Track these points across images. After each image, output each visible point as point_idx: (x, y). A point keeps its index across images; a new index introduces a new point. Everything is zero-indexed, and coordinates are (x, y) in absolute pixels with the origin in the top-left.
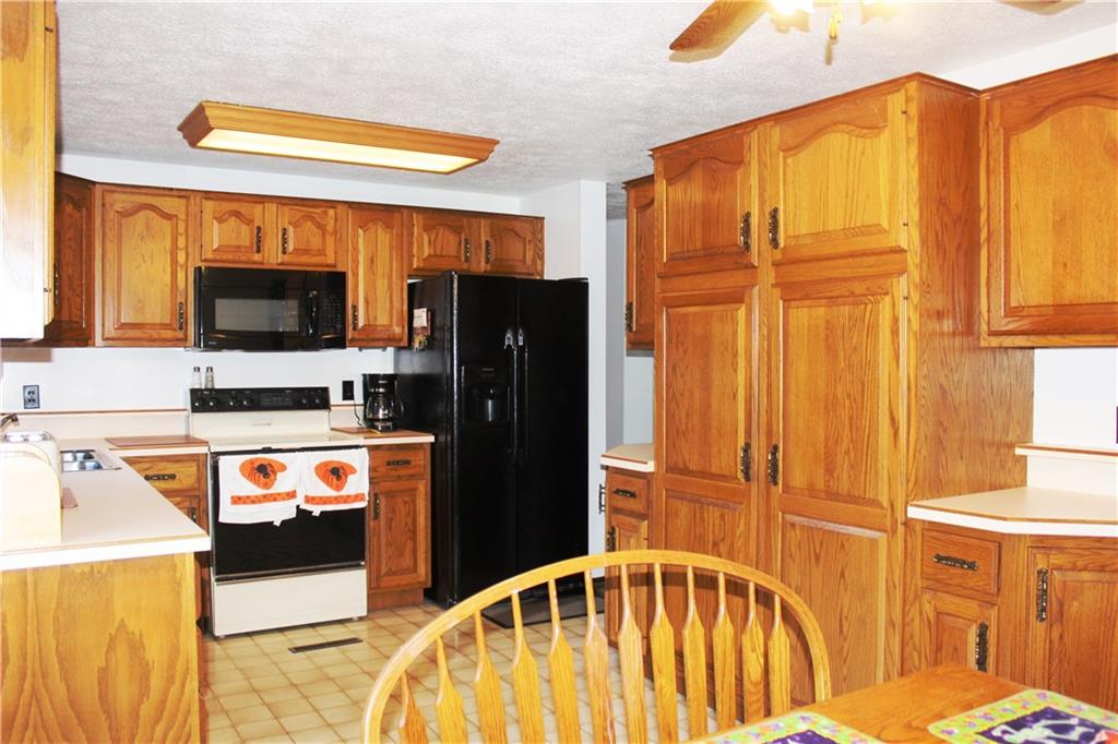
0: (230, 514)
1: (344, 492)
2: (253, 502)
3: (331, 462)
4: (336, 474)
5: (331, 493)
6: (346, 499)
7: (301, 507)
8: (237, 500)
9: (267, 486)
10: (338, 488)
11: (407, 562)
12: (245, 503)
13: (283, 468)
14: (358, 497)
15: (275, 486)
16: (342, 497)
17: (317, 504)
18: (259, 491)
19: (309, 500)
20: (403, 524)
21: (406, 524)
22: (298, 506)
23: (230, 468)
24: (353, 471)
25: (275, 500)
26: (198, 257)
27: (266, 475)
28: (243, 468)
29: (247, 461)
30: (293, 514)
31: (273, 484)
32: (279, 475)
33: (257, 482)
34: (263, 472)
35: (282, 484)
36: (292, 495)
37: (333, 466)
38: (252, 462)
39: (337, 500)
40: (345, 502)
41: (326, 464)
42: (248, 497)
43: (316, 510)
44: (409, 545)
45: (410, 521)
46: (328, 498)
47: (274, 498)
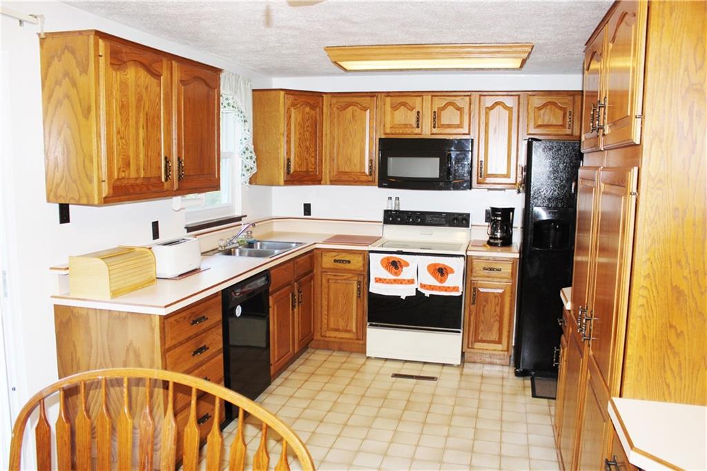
0: (375, 288)
1: (446, 284)
2: (388, 283)
3: (439, 264)
4: (441, 272)
6: (447, 289)
7: (419, 289)
8: (378, 280)
9: (396, 274)
10: (441, 281)
11: (495, 336)
12: (383, 282)
13: (407, 265)
14: (455, 289)
15: (401, 275)
16: (444, 287)
17: (427, 289)
18: (391, 277)
19: (423, 286)
20: (493, 309)
21: (495, 311)
22: (417, 289)
23: (375, 260)
24: (452, 271)
25: (401, 283)
26: (382, 132)
27: (396, 267)
28: (382, 261)
29: (385, 258)
30: (414, 294)
31: (400, 274)
32: (404, 269)
33: (390, 271)
34: (395, 266)
35: (407, 273)
36: (411, 282)
37: (440, 267)
38: (388, 259)
39: (440, 289)
40: (446, 291)
41: (435, 265)
42: (385, 279)
43: (427, 293)
44: (496, 325)
45: (498, 309)
46: (435, 286)
47: (401, 282)
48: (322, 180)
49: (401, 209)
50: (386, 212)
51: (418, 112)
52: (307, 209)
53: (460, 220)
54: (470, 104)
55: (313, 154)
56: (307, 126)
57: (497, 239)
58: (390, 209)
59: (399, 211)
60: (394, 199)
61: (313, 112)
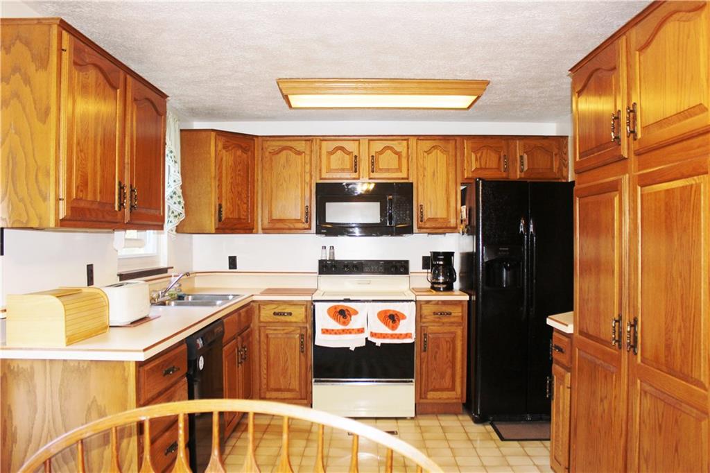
0: (322, 340)
1: (397, 332)
2: (336, 333)
3: (389, 311)
4: (392, 319)
5: (387, 331)
6: (399, 336)
7: (369, 339)
8: (325, 331)
9: (344, 324)
10: (394, 328)
11: (447, 382)
12: (330, 334)
13: (356, 313)
14: (407, 336)
15: (350, 325)
16: (396, 334)
17: (379, 338)
18: (340, 327)
19: (373, 335)
20: (445, 356)
21: (447, 357)
22: (367, 339)
23: (321, 310)
24: (404, 317)
25: (350, 333)
26: (318, 178)
27: (345, 317)
28: (329, 311)
29: (332, 307)
30: (363, 344)
31: (349, 323)
32: (353, 317)
33: (337, 320)
34: (343, 314)
35: (355, 323)
36: (361, 331)
37: (391, 313)
38: (335, 307)
39: (392, 336)
40: (398, 338)
41: (385, 312)
42: (333, 330)
43: (378, 342)
44: (449, 372)
45: (450, 354)
46: (386, 334)
47: (350, 332)
48: (253, 229)
49: (336, 259)
50: (321, 262)
51: (356, 157)
52: (233, 262)
53: (399, 267)
54: (408, 148)
55: (245, 201)
56: (239, 171)
57: (439, 283)
58: (324, 258)
59: (333, 260)
60: (328, 248)
61: (245, 156)
